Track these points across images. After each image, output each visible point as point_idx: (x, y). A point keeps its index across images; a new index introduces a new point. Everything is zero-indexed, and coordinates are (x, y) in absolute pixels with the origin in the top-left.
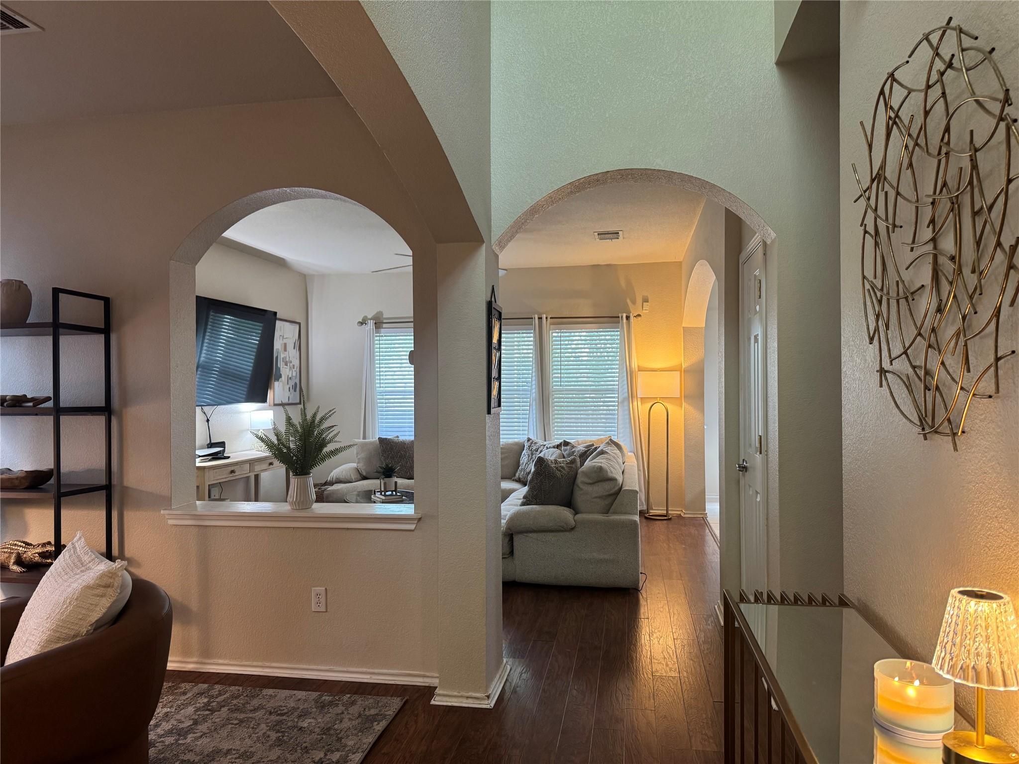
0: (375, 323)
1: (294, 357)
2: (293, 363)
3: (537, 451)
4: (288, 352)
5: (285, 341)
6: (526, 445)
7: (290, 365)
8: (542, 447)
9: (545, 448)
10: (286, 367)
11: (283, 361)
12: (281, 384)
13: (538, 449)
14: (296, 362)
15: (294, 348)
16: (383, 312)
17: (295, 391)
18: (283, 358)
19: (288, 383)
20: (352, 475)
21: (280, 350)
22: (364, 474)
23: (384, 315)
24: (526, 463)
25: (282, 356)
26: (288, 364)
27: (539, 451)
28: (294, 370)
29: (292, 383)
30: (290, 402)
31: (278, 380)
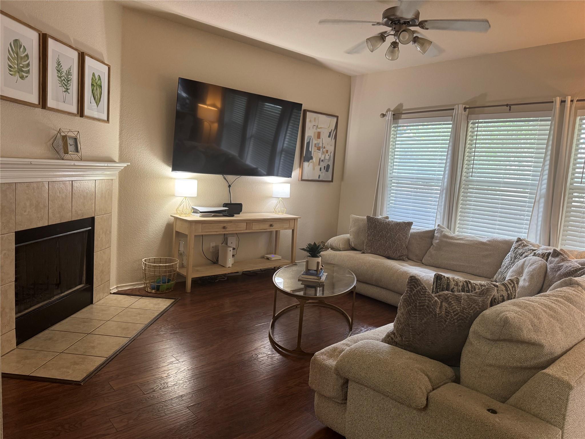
0: (394, 115)
1: (328, 144)
2: (326, 149)
3: (521, 255)
4: (321, 139)
5: (319, 130)
6: (514, 245)
7: (323, 150)
8: (529, 252)
9: (533, 254)
10: (319, 151)
11: (315, 146)
12: (311, 164)
13: (524, 253)
14: (331, 149)
15: (329, 136)
16: (403, 104)
17: (327, 171)
18: (315, 144)
19: (319, 165)
20: (341, 245)
21: (313, 136)
22: (353, 245)
23: (404, 106)
24: (507, 267)
25: (315, 142)
26: (321, 150)
27: (524, 255)
28: (327, 154)
29: (323, 165)
30: (320, 179)
31: (308, 161)
